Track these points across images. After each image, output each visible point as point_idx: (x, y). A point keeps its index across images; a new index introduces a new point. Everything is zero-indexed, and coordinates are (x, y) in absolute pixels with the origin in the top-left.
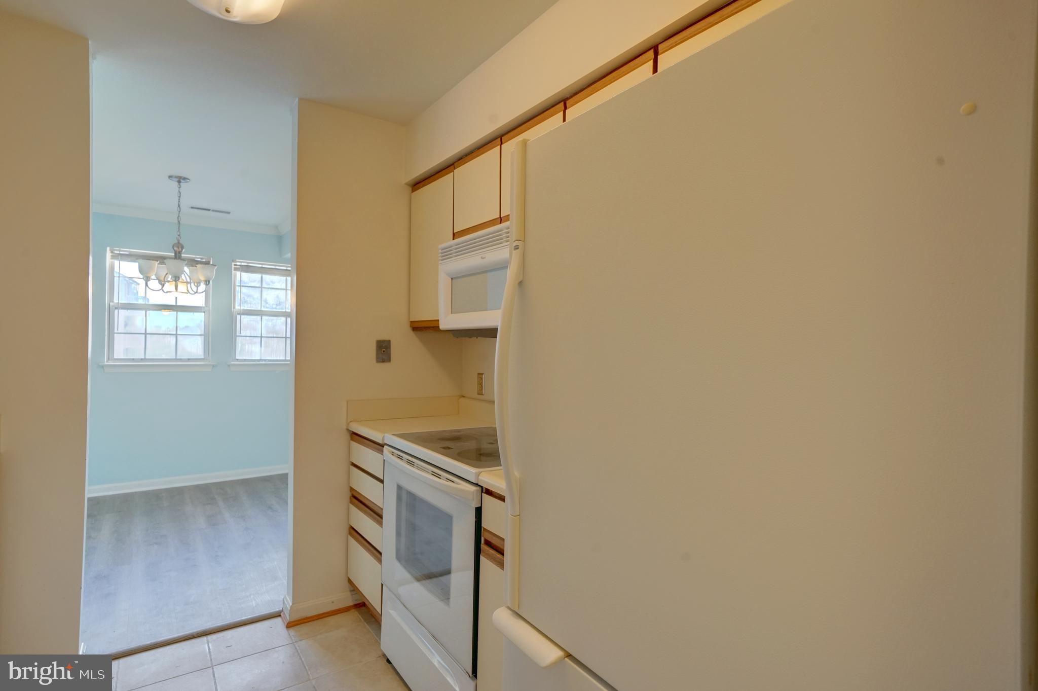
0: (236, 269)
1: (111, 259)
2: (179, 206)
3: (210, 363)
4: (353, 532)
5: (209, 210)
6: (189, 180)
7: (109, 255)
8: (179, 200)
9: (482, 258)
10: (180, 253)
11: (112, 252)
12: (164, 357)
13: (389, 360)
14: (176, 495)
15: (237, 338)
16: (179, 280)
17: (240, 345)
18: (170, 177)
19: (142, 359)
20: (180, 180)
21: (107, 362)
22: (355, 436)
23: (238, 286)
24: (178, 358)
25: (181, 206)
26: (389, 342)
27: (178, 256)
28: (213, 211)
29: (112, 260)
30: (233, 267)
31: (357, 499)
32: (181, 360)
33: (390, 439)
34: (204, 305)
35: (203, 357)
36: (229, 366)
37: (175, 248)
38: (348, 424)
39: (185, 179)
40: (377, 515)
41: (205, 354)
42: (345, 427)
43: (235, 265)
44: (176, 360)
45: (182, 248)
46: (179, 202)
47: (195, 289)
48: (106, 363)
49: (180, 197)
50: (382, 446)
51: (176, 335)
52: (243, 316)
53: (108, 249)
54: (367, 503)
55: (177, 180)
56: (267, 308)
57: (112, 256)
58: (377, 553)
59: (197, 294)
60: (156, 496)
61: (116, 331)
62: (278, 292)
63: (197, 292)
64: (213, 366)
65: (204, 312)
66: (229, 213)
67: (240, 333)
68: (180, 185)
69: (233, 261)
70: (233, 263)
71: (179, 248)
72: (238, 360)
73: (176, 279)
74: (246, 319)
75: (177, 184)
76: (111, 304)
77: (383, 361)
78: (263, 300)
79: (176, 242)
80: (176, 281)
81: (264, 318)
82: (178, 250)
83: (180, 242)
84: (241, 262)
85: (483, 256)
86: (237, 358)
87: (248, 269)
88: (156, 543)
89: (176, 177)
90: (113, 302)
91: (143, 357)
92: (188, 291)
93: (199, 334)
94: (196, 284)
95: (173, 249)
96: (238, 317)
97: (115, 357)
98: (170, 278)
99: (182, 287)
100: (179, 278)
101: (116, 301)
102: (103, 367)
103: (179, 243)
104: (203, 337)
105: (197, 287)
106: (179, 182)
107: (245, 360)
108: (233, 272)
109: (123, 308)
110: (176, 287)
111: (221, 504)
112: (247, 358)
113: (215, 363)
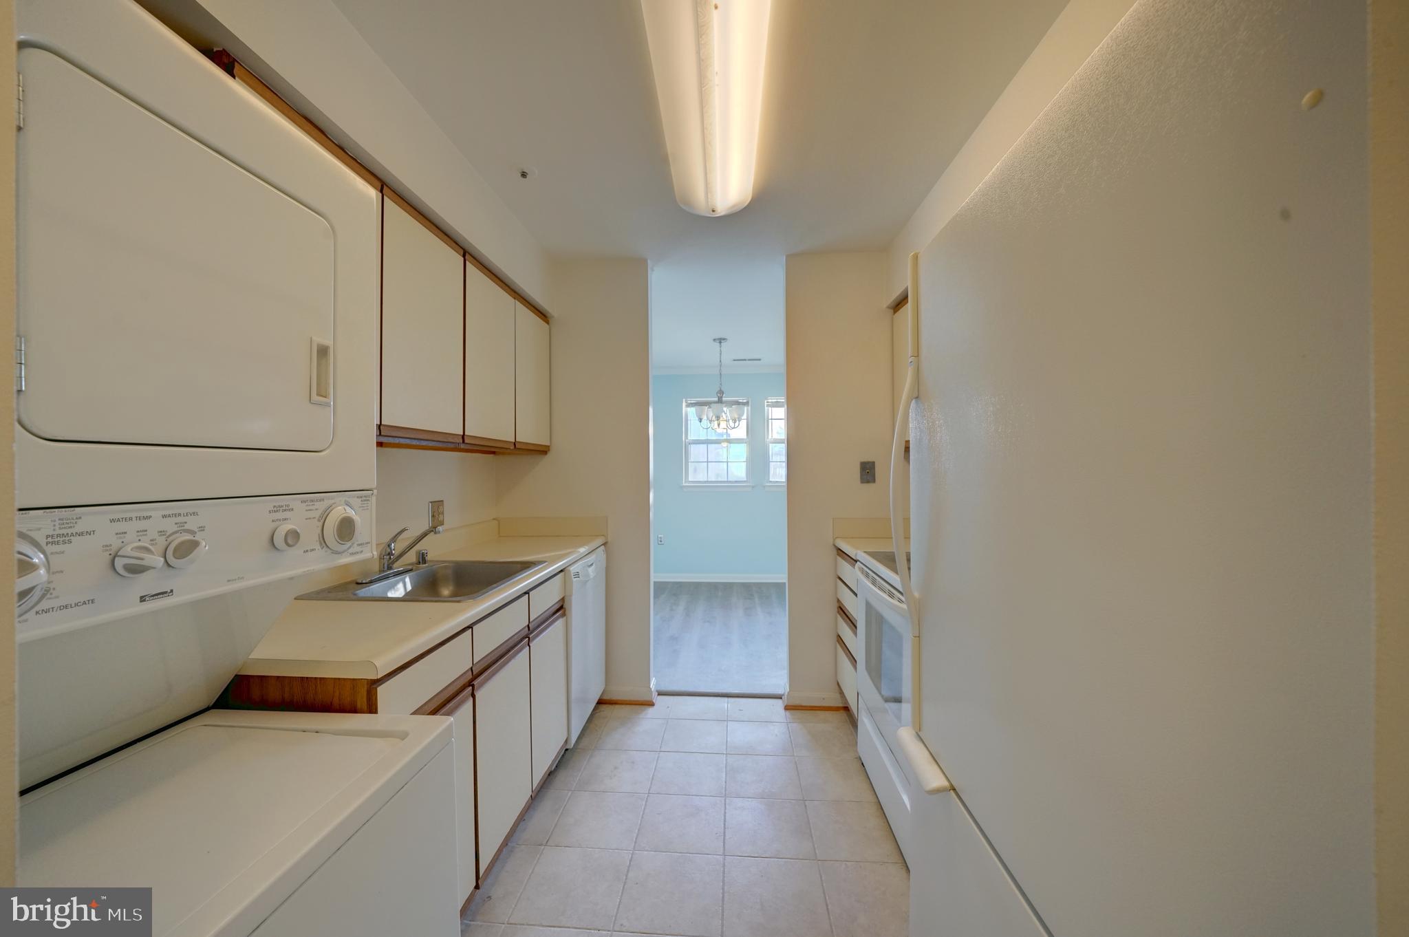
0: (768, 406)
1: (685, 406)
3: (750, 484)
4: (840, 640)
5: (745, 360)
6: (727, 339)
7: (684, 404)
10: (722, 397)
11: (686, 402)
12: (720, 479)
13: (874, 481)
14: (728, 587)
15: (770, 463)
17: (773, 469)
18: (714, 340)
19: (706, 482)
20: (721, 340)
22: (840, 552)
23: (771, 419)
24: (729, 480)
25: (722, 361)
26: (874, 462)
27: (720, 401)
28: (749, 360)
29: (685, 408)
30: (766, 403)
31: (842, 610)
32: (730, 482)
33: (861, 555)
34: (746, 438)
35: (745, 479)
36: (764, 487)
37: (719, 394)
38: (834, 540)
39: (724, 339)
40: (853, 625)
41: (747, 478)
42: (832, 543)
43: (768, 402)
44: (727, 482)
45: (723, 393)
46: (720, 357)
48: (684, 484)
49: (721, 354)
50: (856, 561)
51: (727, 462)
52: (774, 445)
53: (684, 400)
54: (846, 611)
55: (719, 341)
58: (854, 661)
60: (714, 587)
61: (689, 461)
63: (734, 428)
64: (753, 487)
65: (746, 443)
66: (760, 360)
67: (772, 459)
68: (721, 345)
69: (767, 399)
70: (766, 401)
71: (721, 394)
72: (771, 482)
73: (718, 418)
74: (776, 447)
75: (718, 344)
77: (868, 482)
79: (719, 389)
80: (718, 420)
83: (722, 389)
84: (772, 399)
86: (771, 480)
87: (775, 405)
88: (708, 622)
89: (718, 339)
90: (687, 440)
92: (728, 426)
93: (743, 461)
94: (735, 420)
96: (771, 445)
97: (690, 480)
98: (715, 418)
99: (723, 424)
100: (720, 417)
101: (689, 439)
102: (682, 487)
104: (746, 463)
105: (735, 423)
106: (720, 343)
107: (776, 482)
108: (766, 408)
109: (694, 443)
110: (719, 425)
111: (757, 600)
112: (778, 480)
113: (754, 485)
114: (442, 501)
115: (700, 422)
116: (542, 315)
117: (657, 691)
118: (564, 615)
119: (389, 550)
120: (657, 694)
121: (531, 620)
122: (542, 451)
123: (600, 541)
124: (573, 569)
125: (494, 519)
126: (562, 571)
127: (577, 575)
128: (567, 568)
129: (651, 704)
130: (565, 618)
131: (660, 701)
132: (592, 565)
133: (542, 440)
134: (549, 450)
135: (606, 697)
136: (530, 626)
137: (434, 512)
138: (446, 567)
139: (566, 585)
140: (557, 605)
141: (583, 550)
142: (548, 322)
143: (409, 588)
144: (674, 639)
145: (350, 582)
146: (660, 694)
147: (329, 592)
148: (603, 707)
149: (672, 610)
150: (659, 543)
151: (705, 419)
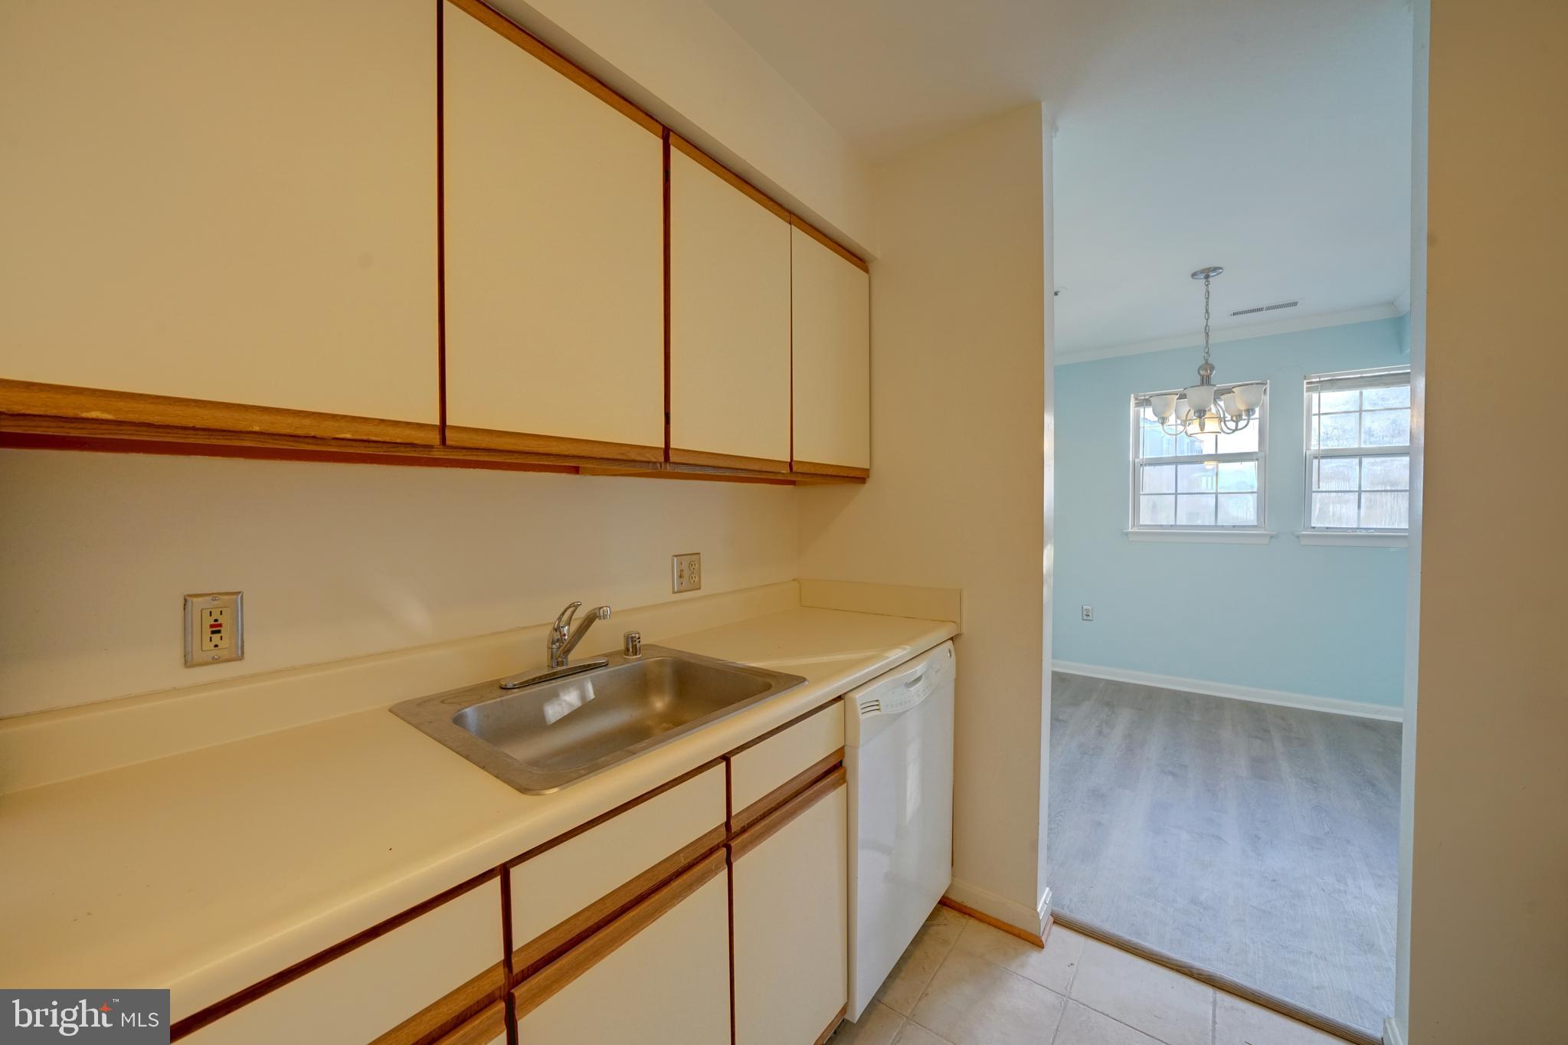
0: (1308, 390)
1: (1135, 406)
2: (1207, 311)
3: (1266, 532)
5: (1260, 310)
6: (1221, 268)
7: (1133, 402)
8: (1207, 302)
10: (1209, 375)
11: (1136, 399)
12: (1199, 522)
14: (1213, 706)
15: (1314, 494)
16: (1203, 416)
17: (1318, 505)
18: (1194, 275)
19: (1171, 526)
20: (1207, 273)
21: (1132, 528)
23: (1315, 415)
24: (1219, 524)
25: (1210, 314)
27: (1206, 381)
28: (1268, 308)
29: (1135, 410)
30: (1305, 386)
32: (1225, 527)
34: (1257, 450)
35: (1256, 524)
36: (1298, 537)
37: (1201, 372)
39: (1215, 269)
41: (1258, 521)
43: (1308, 383)
44: (1216, 527)
45: (1212, 368)
46: (1207, 305)
47: (1232, 425)
48: (1130, 530)
49: (1208, 298)
51: (1217, 494)
52: (1323, 461)
53: (1132, 395)
55: (1204, 275)
56: (1371, 443)
57: (1136, 403)
59: (1236, 432)
61: (1141, 493)
62: (1393, 415)
63: (1236, 429)
64: (1272, 537)
65: (1257, 459)
66: (1295, 304)
67: (1320, 487)
68: (1208, 281)
69: (1305, 378)
70: (1305, 382)
71: (1206, 371)
72: (1314, 528)
73: (1201, 413)
74: (1328, 465)
75: (1204, 281)
76: (1136, 460)
78: (1362, 431)
79: (1204, 362)
80: (1200, 417)
81: (1365, 460)
82: (1206, 373)
83: (1209, 362)
84: (1320, 377)
86: (1313, 525)
87: (1333, 384)
89: (1202, 272)
90: (1138, 458)
91: (1173, 523)
92: (1222, 430)
93: (1250, 490)
94: (1234, 419)
95: (1199, 372)
96: (1315, 462)
97: (1141, 523)
98: (1193, 414)
99: (1211, 425)
100: (1205, 411)
101: (1141, 457)
102: (1127, 534)
103: (1207, 363)
104: (1255, 495)
105: (1236, 421)
107: (1327, 528)
108: (1305, 394)
109: (1150, 465)
110: (1202, 426)
111: (1278, 743)
112: (1332, 526)
113: (1275, 533)
114: (699, 554)
115: (1163, 423)
116: (857, 259)
117: (1052, 915)
118: (843, 780)
119: (557, 636)
120: (1052, 920)
121: (734, 813)
122: (858, 477)
123: (944, 633)
124: (860, 697)
125: (794, 580)
126: (839, 698)
127: (875, 705)
128: (850, 695)
129: (1038, 944)
130: (842, 789)
131: (1058, 939)
132: (918, 679)
133: (855, 460)
134: (868, 477)
135: (953, 897)
136: (733, 822)
137: (682, 571)
138: (661, 663)
139: (846, 724)
140: (818, 767)
141: (896, 655)
142: (866, 270)
143: (591, 694)
144: (1097, 795)
145: (491, 684)
146: (1059, 921)
147: (443, 702)
148: (948, 914)
149: (1100, 732)
150: (1085, 617)
151: (1172, 419)
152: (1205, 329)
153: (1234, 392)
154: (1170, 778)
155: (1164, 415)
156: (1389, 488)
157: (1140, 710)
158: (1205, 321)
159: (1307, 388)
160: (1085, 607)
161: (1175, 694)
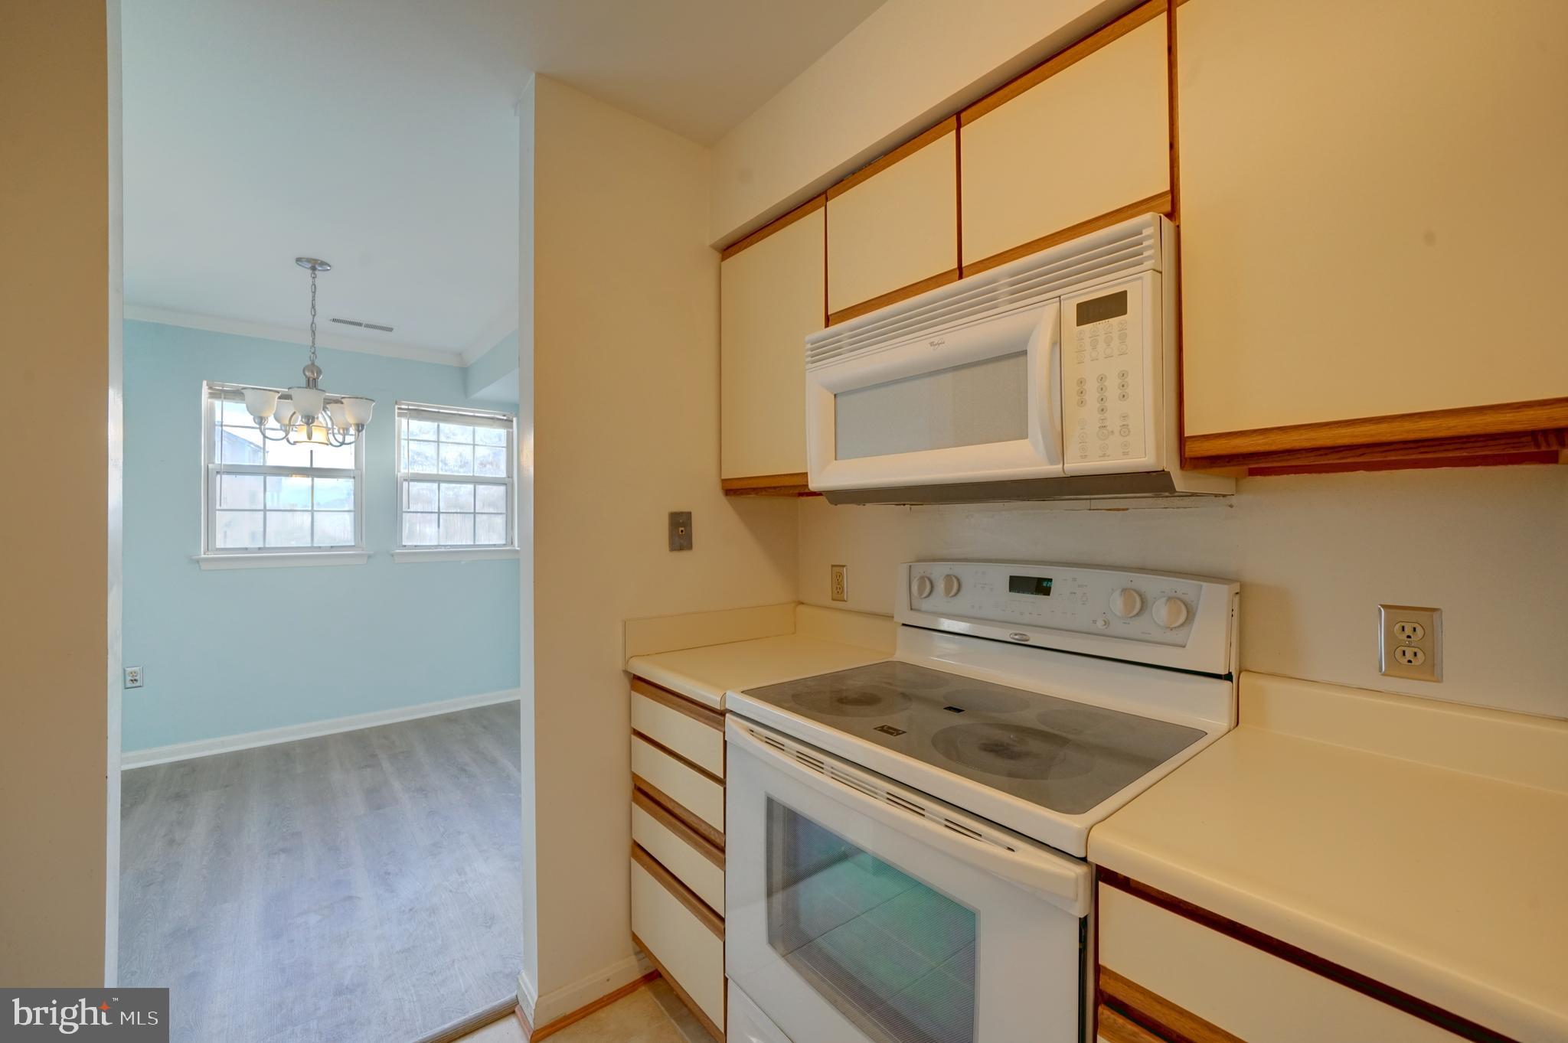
0: (400, 415)
1: (209, 398)
2: (313, 307)
3: (363, 552)
4: (639, 851)
5: (360, 324)
6: (330, 266)
7: (205, 391)
8: (314, 297)
9: (932, 344)
10: (315, 379)
11: (210, 388)
12: (293, 544)
13: (689, 547)
14: (316, 750)
15: (404, 514)
16: (312, 422)
17: (407, 525)
18: (299, 260)
19: (259, 548)
20: (315, 265)
21: (205, 554)
22: (639, 683)
23: (404, 440)
24: (315, 545)
25: (316, 307)
26: (689, 514)
27: (312, 384)
28: (367, 326)
29: (209, 400)
30: (397, 411)
31: (645, 794)
32: (319, 548)
33: (737, 701)
34: (353, 468)
35: (353, 544)
36: (392, 555)
37: (307, 373)
38: (627, 662)
39: (323, 264)
40: (713, 845)
41: (355, 539)
42: (620, 666)
43: (399, 409)
44: (312, 548)
45: (319, 372)
46: (314, 300)
47: (340, 438)
48: (203, 556)
49: (314, 292)
50: (723, 714)
51: (312, 511)
52: (411, 483)
53: (205, 383)
54: (677, 811)
55: (310, 265)
56: (446, 471)
57: (210, 393)
58: (716, 920)
59: (344, 446)
60: (281, 757)
61: (218, 507)
62: (461, 448)
63: (343, 443)
64: (369, 557)
65: (354, 478)
66: (391, 330)
67: (409, 508)
68: (314, 274)
69: (396, 403)
70: (397, 407)
71: (313, 373)
72: (405, 546)
73: (309, 420)
74: (416, 487)
75: (310, 271)
76: (210, 466)
77: (681, 548)
78: (440, 459)
79: (310, 363)
80: (308, 425)
81: (443, 486)
82: (312, 376)
83: (316, 364)
84: (408, 405)
85: (936, 340)
86: (404, 544)
87: (419, 414)
89: (309, 260)
90: (213, 463)
91: (261, 546)
92: (328, 439)
93: (347, 509)
94: (341, 431)
95: (305, 374)
96: (405, 484)
97: (217, 547)
98: (299, 420)
99: (319, 435)
100: (312, 419)
101: (217, 461)
102: (198, 561)
103: (313, 364)
104: (352, 514)
105: (344, 436)
106: (314, 269)
107: (416, 546)
108: (398, 419)
109: (229, 473)
110: (309, 435)
112: (419, 544)
113: (372, 552)
150: (129, 684)
151: (272, 422)
152: (312, 325)
153: (342, 403)
154: (283, 856)
155: (264, 415)
156: (459, 511)
157: (227, 786)
158: (312, 317)
159: (399, 413)
160: (129, 670)
161: (270, 751)
